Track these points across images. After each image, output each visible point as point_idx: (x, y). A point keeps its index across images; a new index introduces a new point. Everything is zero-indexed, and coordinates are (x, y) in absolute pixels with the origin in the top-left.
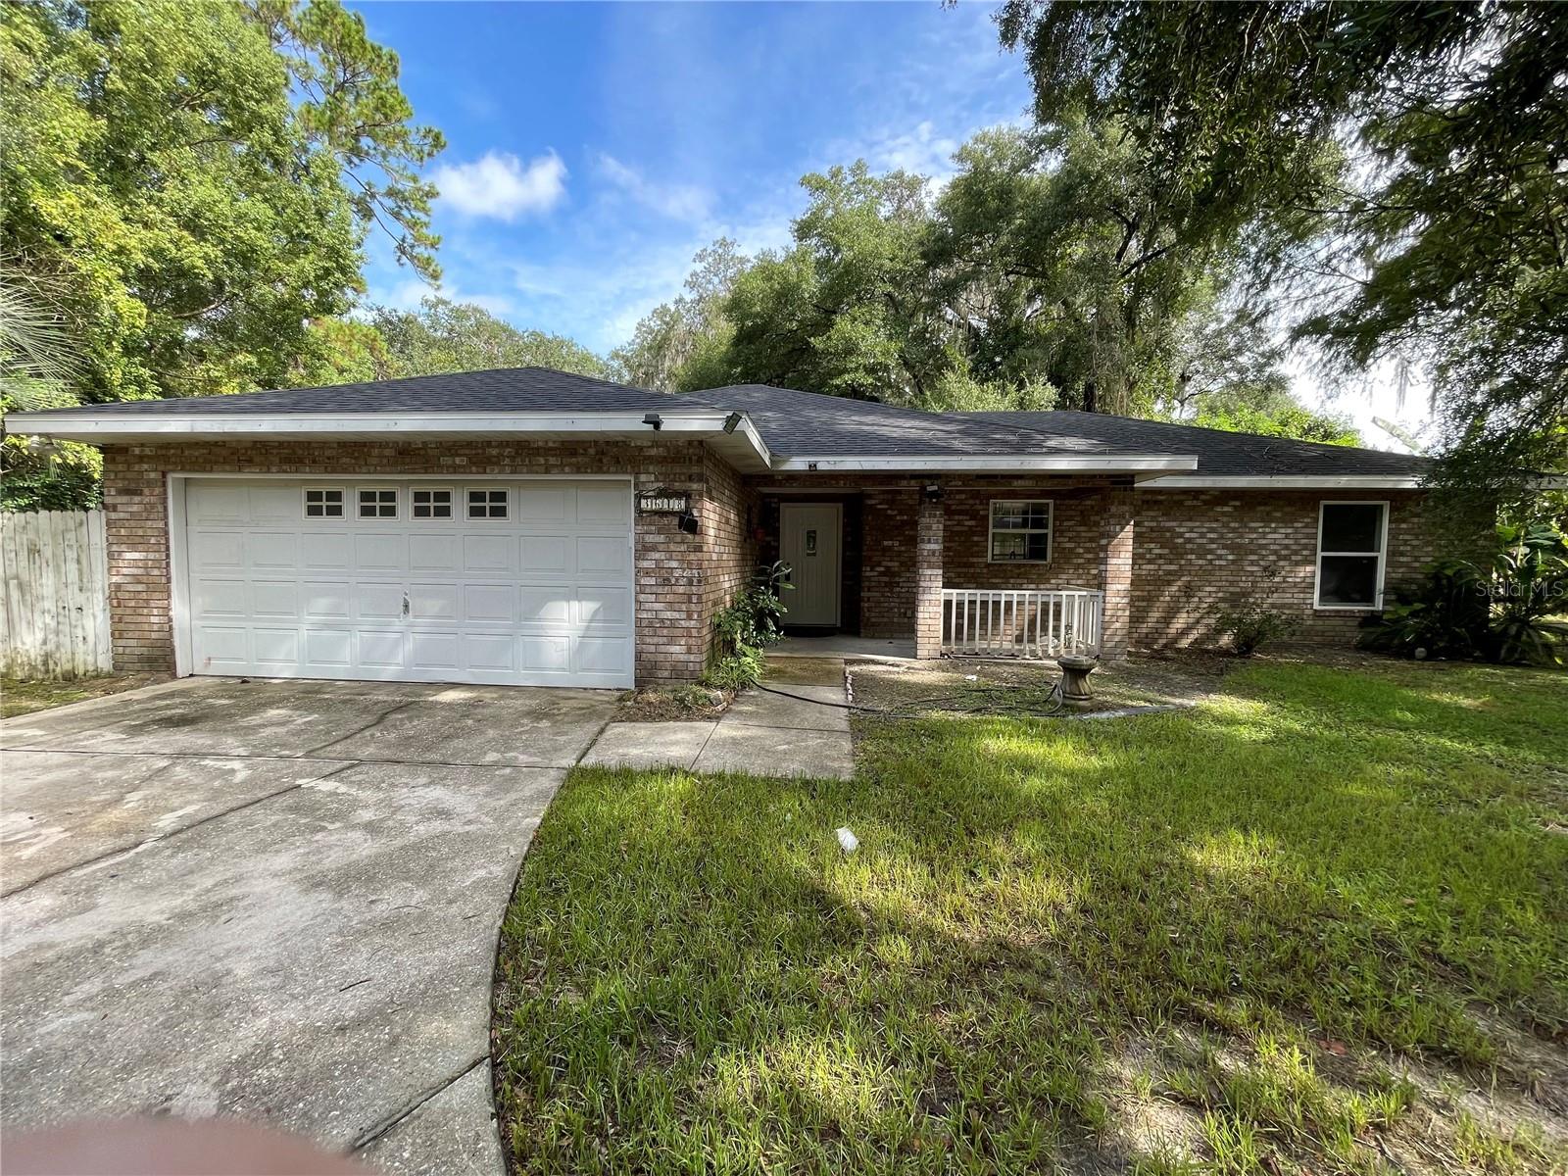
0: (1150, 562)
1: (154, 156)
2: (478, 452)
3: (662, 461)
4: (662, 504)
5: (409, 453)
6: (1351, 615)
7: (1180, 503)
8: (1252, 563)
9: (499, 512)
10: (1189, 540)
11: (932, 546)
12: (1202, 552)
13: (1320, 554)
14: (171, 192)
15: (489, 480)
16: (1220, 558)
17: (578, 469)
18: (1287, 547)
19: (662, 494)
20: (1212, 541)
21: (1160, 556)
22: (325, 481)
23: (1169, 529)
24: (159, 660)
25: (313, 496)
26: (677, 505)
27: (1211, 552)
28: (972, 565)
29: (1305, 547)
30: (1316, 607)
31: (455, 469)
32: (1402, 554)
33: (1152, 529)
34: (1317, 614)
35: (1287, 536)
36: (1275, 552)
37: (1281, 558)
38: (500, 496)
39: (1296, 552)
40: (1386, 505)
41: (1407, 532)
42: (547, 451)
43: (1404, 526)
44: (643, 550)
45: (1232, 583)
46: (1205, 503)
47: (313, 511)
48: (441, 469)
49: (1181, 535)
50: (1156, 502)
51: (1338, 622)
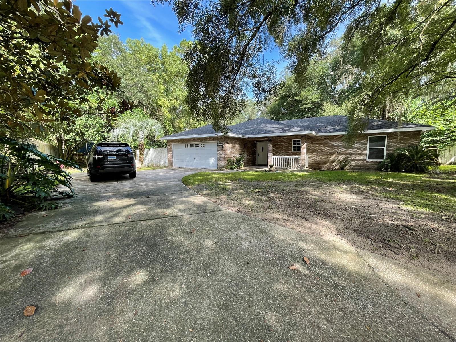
0: (326, 151)
1: (171, 88)
2: (201, 139)
3: (220, 139)
4: (220, 145)
5: (195, 140)
6: (376, 162)
7: (333, 138)
8: (350, 151)
9: (204, 146)
10: (335, 146)
11: (270, 149)
12: (338, 148)
13: (368, 148)
14: (174, 94)
15: (203, 142)
16: (343, 149)
17: (211, 141)
18: (359, 147)
19: (220, 143)
20: (341, 146)
21: (328, 150)
22: (186, 143)
23: (330, 144)
24: (172, 165)
25: (186, 145)
26: (222, 145)
27: (340, 148)
28: (289, 152)
29: (364, 147)
30: (367, 160)
31: (199, 141)
32: (391, 147)
33: (327, 144)
34: (367, 162)
35: (359, 144)
36: (356, 148)
37: (357, 149)
38: (204, 144)
39: (362, 148)
40: (386, 136)
41: (392, 142)
42: (208, 138)
43: (391, 141)
44: (218, 151)
45: (345, 155)
46: (339, 138)
47: (186, 147)
48: (197, 141)
49: (333, 145)
50: (327, 138)
51: (373, 164)
